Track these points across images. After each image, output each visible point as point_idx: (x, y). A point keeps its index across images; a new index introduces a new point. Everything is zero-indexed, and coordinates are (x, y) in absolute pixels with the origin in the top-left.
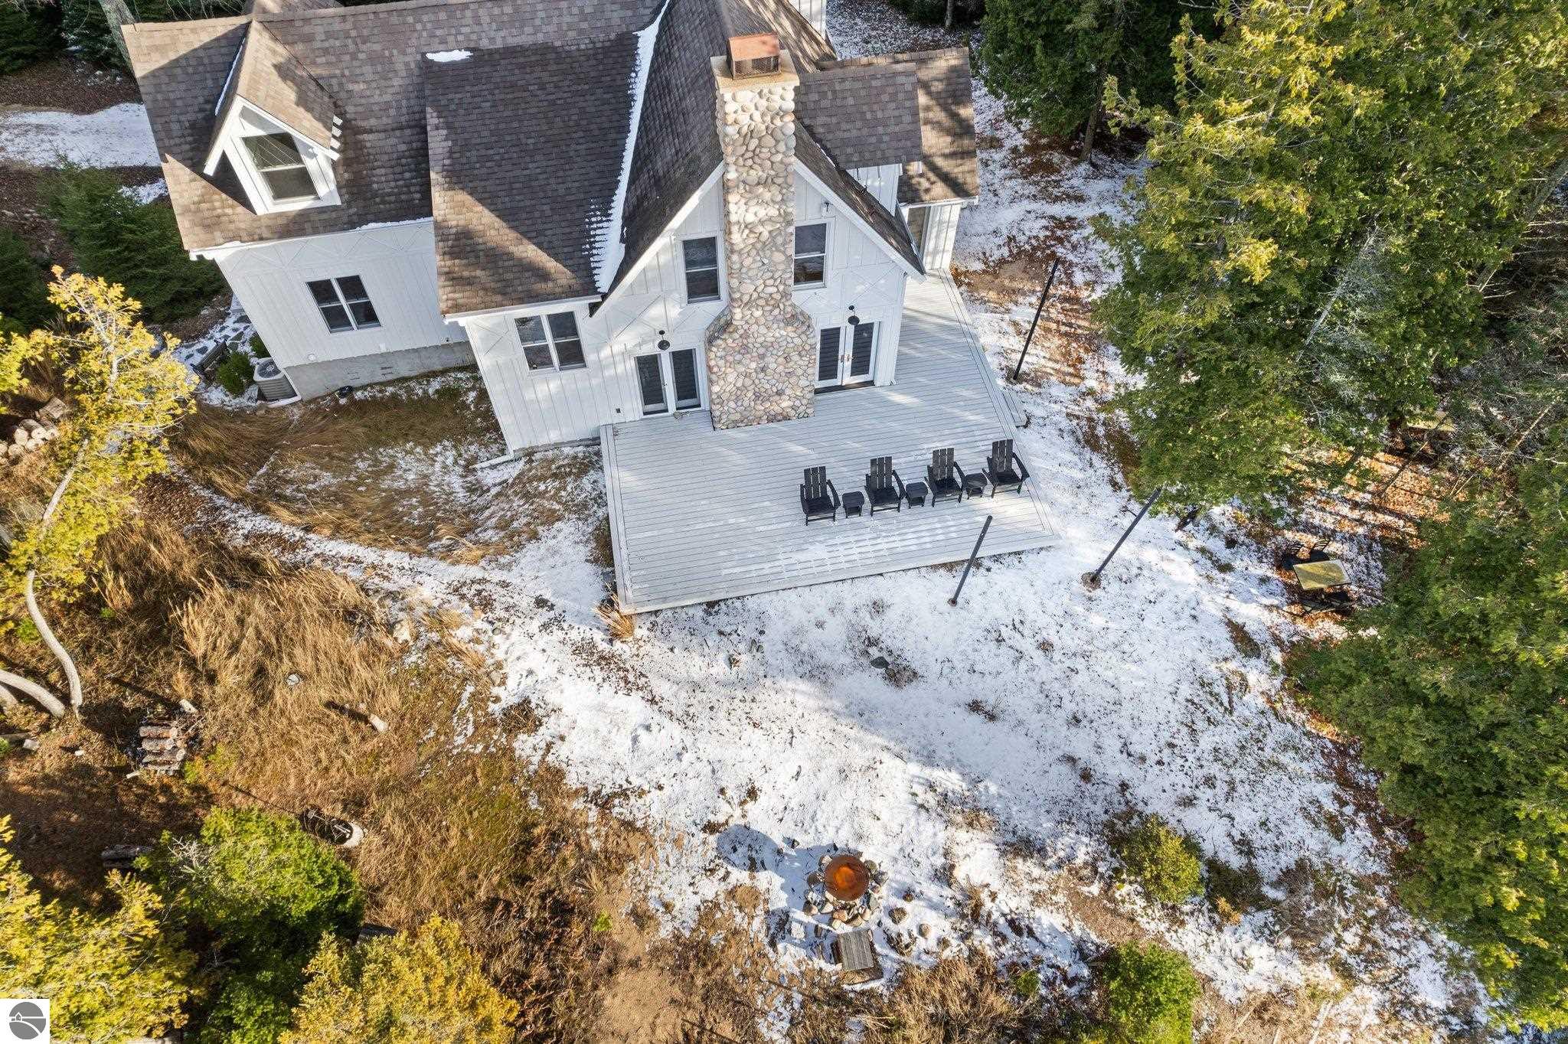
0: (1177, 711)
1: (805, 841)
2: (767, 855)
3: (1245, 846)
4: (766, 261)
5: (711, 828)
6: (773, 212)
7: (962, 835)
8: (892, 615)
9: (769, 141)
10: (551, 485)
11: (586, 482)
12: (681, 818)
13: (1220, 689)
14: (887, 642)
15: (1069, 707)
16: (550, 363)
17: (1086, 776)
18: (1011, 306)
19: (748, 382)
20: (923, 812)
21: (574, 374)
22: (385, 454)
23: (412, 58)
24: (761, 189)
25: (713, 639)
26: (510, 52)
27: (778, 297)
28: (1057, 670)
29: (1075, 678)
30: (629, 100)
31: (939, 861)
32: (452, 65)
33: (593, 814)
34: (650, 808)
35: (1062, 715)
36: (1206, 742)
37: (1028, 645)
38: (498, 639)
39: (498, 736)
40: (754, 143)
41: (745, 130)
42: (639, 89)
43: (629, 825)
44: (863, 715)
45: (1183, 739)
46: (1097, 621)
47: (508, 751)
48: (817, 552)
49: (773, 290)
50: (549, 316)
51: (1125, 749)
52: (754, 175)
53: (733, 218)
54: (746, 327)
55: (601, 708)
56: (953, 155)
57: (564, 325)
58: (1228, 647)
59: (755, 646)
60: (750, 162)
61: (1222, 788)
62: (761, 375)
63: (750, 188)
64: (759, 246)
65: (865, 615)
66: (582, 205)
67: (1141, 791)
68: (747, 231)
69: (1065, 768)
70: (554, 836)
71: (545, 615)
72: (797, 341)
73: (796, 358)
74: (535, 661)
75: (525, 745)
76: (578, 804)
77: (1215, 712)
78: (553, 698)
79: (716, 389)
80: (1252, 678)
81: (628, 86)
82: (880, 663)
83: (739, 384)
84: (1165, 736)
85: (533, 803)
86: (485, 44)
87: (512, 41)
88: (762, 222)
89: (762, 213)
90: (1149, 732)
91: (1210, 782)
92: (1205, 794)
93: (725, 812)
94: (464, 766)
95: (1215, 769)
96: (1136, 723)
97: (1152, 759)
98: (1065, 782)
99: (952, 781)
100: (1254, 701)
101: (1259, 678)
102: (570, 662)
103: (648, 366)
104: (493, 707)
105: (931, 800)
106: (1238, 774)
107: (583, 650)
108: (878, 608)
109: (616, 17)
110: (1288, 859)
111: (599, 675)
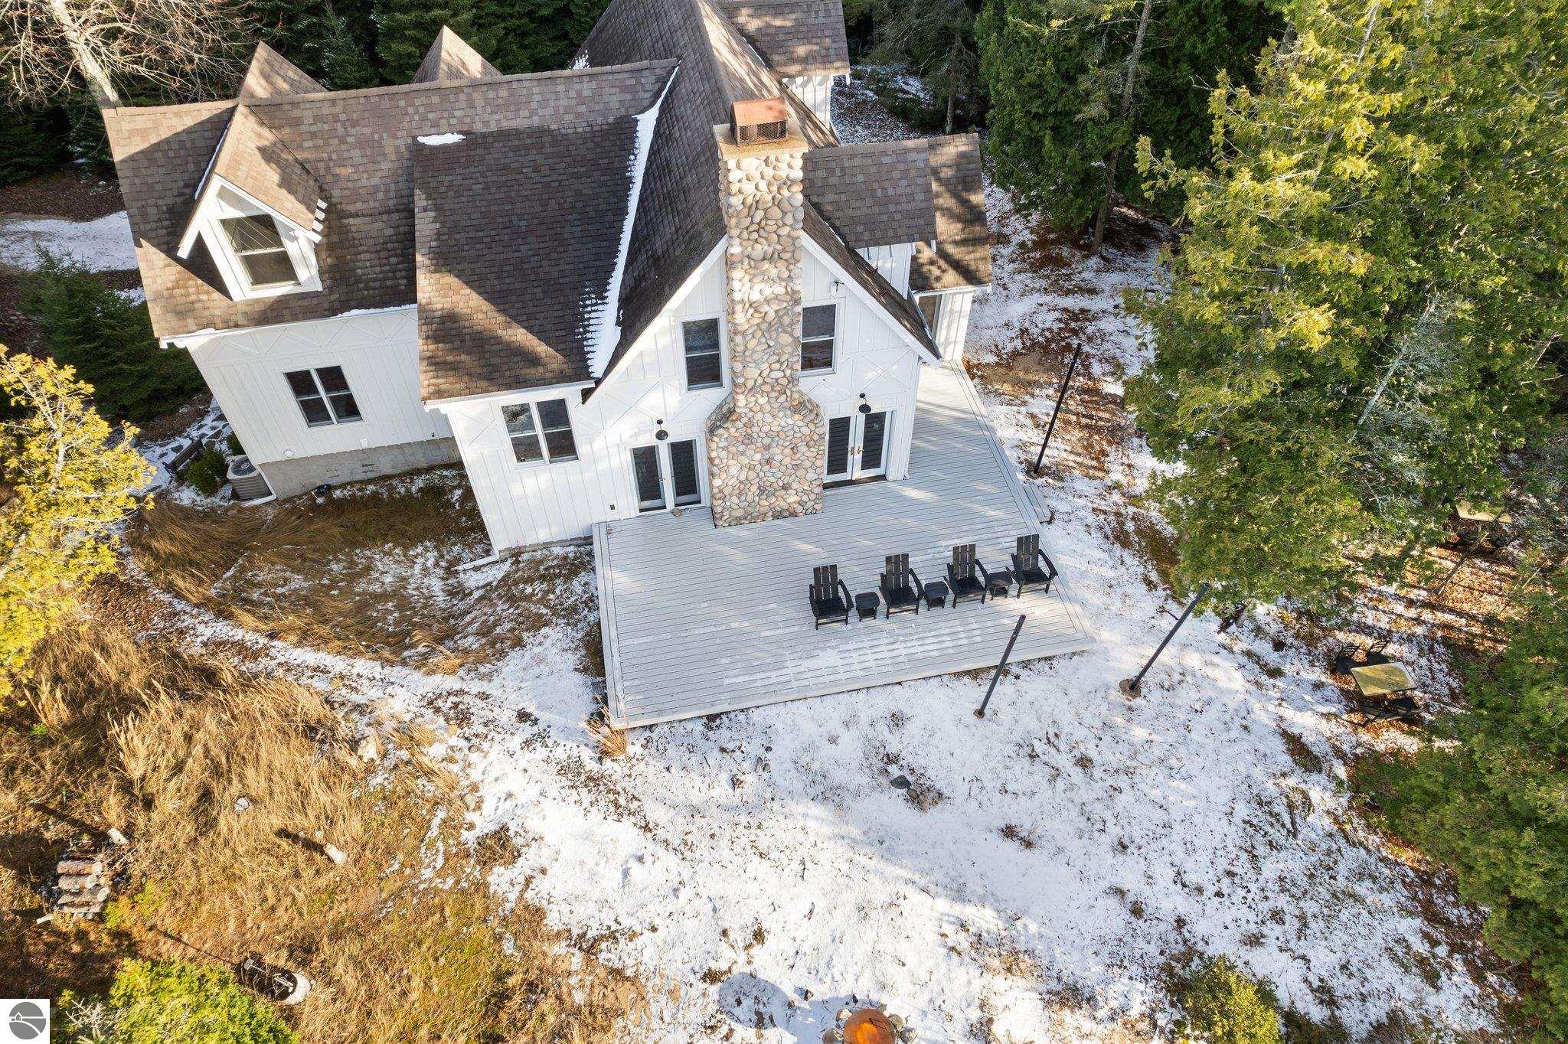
0: (1234, 834)
1: (819, 991)
2: (776, 1009)
3: (1325, 994)
4: (772, 343)
5: (711, 977)
6: (780, 290)
7: (1000, 982)
8: (912, 728)
9: (776, 213)
10: (539, 587)
11: (576, 585)
12: (678, 966)
13: (1281, 808)
14: (908, 759)
15: (1114, 831)
16: (539, 455)
17: (1137, 911)
18: (1027, 398)
19: (752, 475)
20: (954, 955)
21: (565, 466)
22: (361, 556)
23: (403, 142)
24: (766, 265)
25: (715, 756)
26: (503, 135)
27: (784, 382)
28: (1099, 790)
29: (1117, 796)
30: (630, 181)
31: (975, 1014)
32: (444, 148)
33: (577, 960)
34: (640, 954)
35: (1107, 840)
36: (1271, 869)
37: (1064, 761)
38: (474, 757)
39: (471, 869)
40: (759, 215)
41: (750, 201)
42: (638, 171)
43: (617, 973)
44: (883, 843)
45: (1243, 866)
46: (1139, 733)
47: (482, 887)
48: (829, 658)
49: (779, 374)
50: (539, 404)
51: (1179, 878)
52: (759, 250)
53: (737, 296)
54: (750, 414)
55: (588, 836)
56: (963, 242)
57: (555, 413)
58: (1285, 760)
59: (762, 764)
60: (755, 236)
61: (1292, 925)
62: (766, 468)
63: (754, 264)
64: (764, 326)
65: (882, 729)
66: (577, 288)
67: (1199, 928)
68: (751, 311)
69: (1113, 902)
70: (531, 987)
71: (527, 730)
72: (805, 430)
73: (803, 449)
74: (515, 782)
75: (502, 879)
76: (560, 948)
77: (1278, 835)
78: (534, 825)
79: (717, 482)
80: (1315, 795)
81: (626, 168)
82: (901, 783)
83: (742, 477)
84: (1223, 864)
85: (508, 947)
86: (479, 127)
87: (506, 125)
88: (767, 301)
89: (768, 291)
90: (1204, 859)
91: (1277, 916)
92: (1272, 930)
93: (726, 958)
94: (431, 905)
95: (1282, 901)
96: (1190, 848)
97: (1210, 890)
98: (1113, 918)
99: (985, 919)
100: (1318, 822)
101: (1320, 794)
102: (555, 784)
103: (645, 460)
104: (466, 836)
105: (963, 941)
106: (1310, 907)
107: (569, 769)
108: (897, 720)
109: (615, 101)
110: (1377, 1011)
111: (586, 798)
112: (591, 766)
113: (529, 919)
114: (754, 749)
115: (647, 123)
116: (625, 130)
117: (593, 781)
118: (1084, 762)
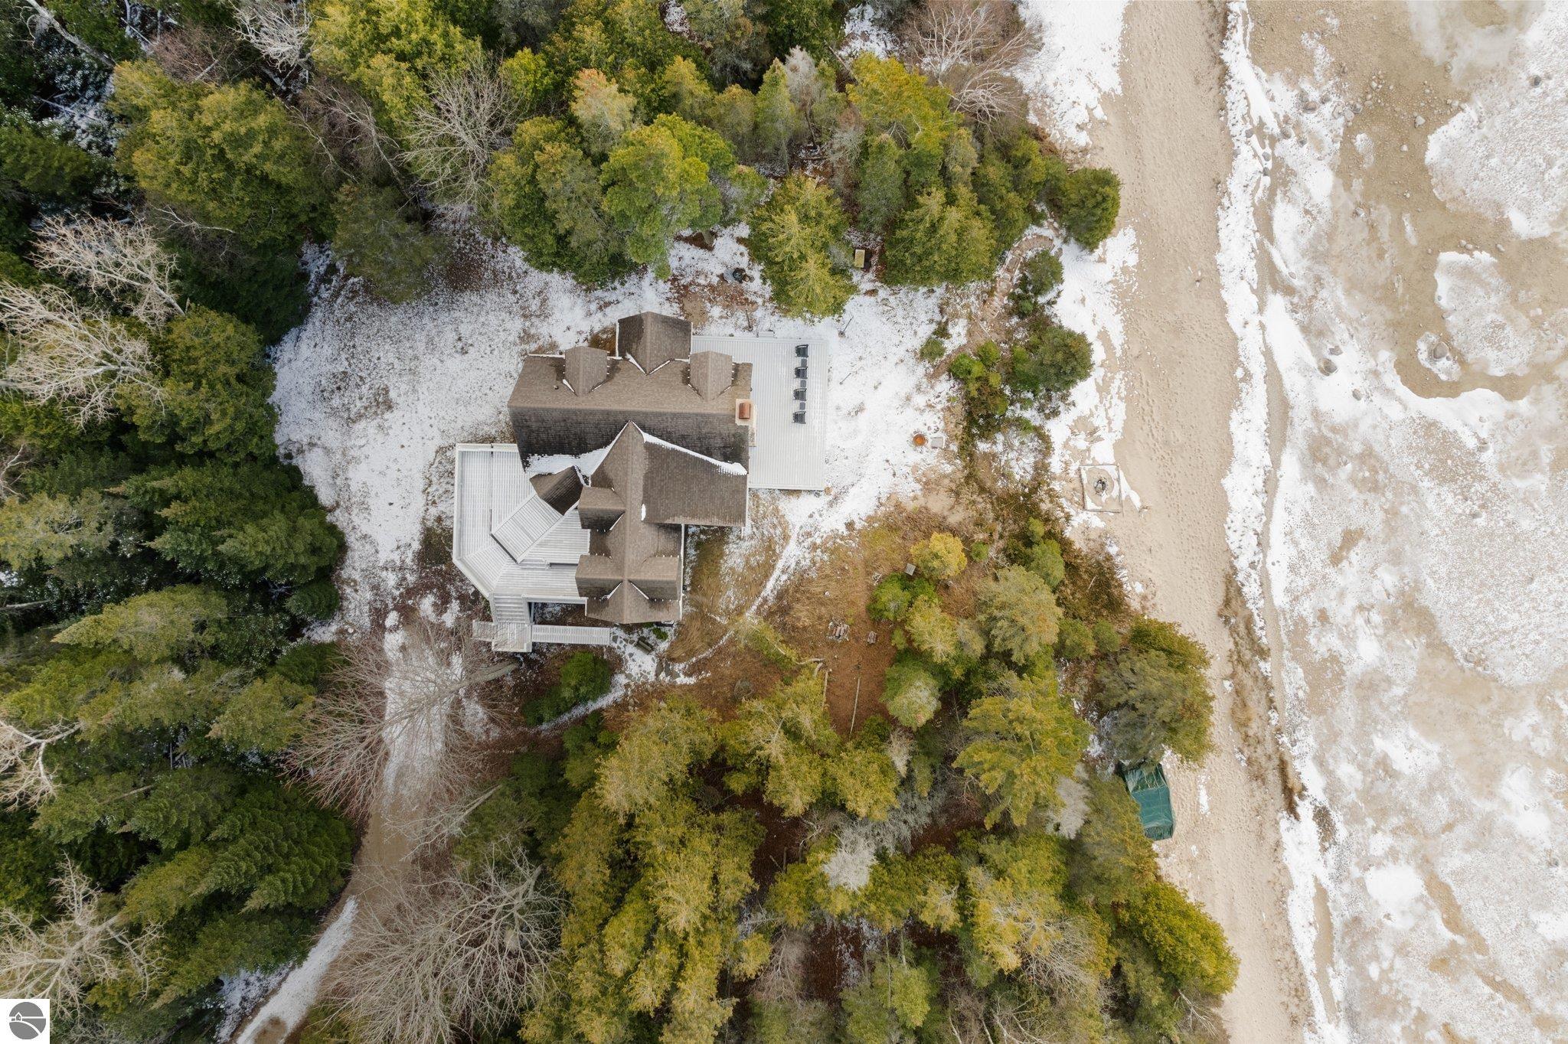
0: (889, 325)
1: (904, 449)
3: (931, 321)
5: (894, 475)
7: (912, 404)
8: (842, 405)
10: (761, 509)
12: (890, 483)
13: (886, 308)
14: (850, 409)
15: (881, 358)
17: (902, 361)
20: (904, 412)
23: (642, 526)
25: (837, 463)
26: (645, 490)
28: (869, 358)
29: (873, 354)
31: (918, 412)
32: (647, 512)
33: (883, 508)
34: (885, 491)
35: (883, 361)
36: (900, 320)
37: (860, 364)
38: (822, 530)
39: (854, 534)
42: (669, 445)
43: (888, 498)
44: (871, 422)
45: (898, 327)
46: (856, 339)
47: (860, 531)
48: (815, 423)
51: (897, 346)
55: (852, 501)
58: (872, 299)
59: (844, 450)
61: (914, 321)
65: (840, 413)
67: (909, 347)
69: (899, 367)
70: (887, 520)
71: (816, 516)
74: (833, 520)
75: (859, 526)
76: (879, 512)
77: (893, 313)
78: (845, 515)
80: (884, 296)
82: (856, 413)
84: (896, 332)
85: (877, 525)
87: (642, 489)
90: (893, 337)
91: (911, 324)
92: (914, 327)
95: (908, 320)
96: (890, 339)
97: (901, 339)
98: (902, 368)
99: (896, 402)
100: (891, 299)
101: (883, 293)
102: (835, 509)
104: (845, 533)
105: (901, 410)
106: (911, 313)
107: (831, 504)
108: (838, 408)
109: (640, 448)
110: (937, 310)
111: (841, 500)
112: (831, 498)
113: (870, 519)
114: (838, 451)
115: (648, 438)
116: (649, 447)
117: (836, 498)
118: (861, 358)
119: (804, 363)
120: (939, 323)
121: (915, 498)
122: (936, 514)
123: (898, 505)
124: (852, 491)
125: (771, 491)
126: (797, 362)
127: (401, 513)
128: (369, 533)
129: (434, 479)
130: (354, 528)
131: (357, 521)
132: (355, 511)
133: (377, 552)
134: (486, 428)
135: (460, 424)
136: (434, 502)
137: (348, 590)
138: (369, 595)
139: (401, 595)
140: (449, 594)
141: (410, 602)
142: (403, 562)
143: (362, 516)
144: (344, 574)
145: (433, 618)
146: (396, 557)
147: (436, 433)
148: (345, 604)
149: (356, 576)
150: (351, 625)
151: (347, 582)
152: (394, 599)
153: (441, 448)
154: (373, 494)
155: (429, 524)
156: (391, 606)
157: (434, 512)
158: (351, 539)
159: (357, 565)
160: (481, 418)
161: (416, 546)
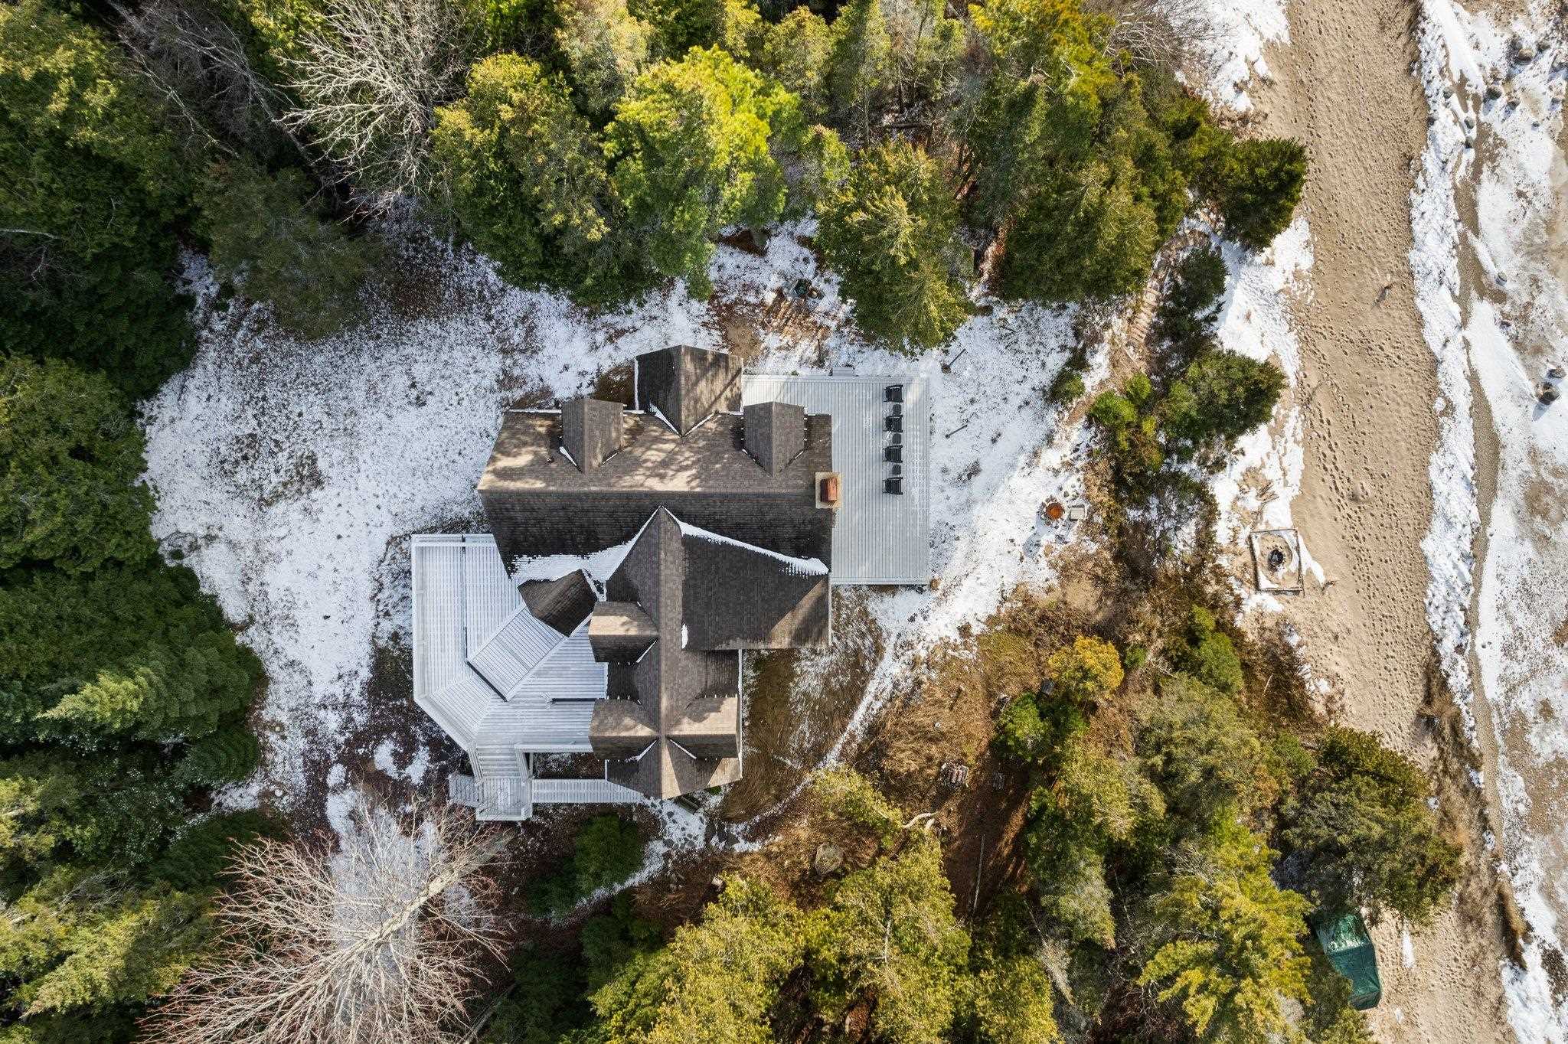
0: (1009, 355)
1: (1033, 524)
2: (1035, 539)
3: (1063, 348)
5: (1022, 559)
7: (1042, 461)
8: (949, 466)
12: (1016, 569)
13: (1004, 332)
14: (961, 471)
15: (999, 400)
17: (1027, 403)
20: (1031, 474)
23: (682, 656)
25: (945, 546)
26: (686, 605)
28: (983, 400)
29: (989, 393)
30: (724, 544)
31: (1051, 473)
32: (690, 635)
33: (1008, 604)
34: (1010, 582)
35: (1002, 404)
36: (1024, 348)
37: (971, 409)
38: (928, 639)
39: (971, 640)
43: (1014, 591)
44: (991, 489)
45: (1020, 357)
46: (966, 374)
47: (978, 637)
48: (915, 491)
51: (1020, 383)
55: (967, 597)
58: (986, 319)
59: (952, 528)
61: (1041, 348)
65: (947, 477)
66: (782, 575)
67: (1036, 383)
69: (1023, 411)
70: (1014, 620)
71: (919, 619)
74: (941, 623)
75: (976, 630)
76: (1003, 610)
77: (1013, 338)
78: (959, 617)
80: (1001, 315)
81: (716, 544)
82: (969, 476)
84: (1018, 364)
85: (999, 628)
86: (680, 617)
87: (680, 603)
90: (1015, 370)
91: (1038, 352)
92: (1042, 356)
93: (1018, 550)
94: (983, 654)
95: (1034, 348)
96: (1010, 374)
97: (1024, 373)
98: (1027, 412)
99: (1022, 459)
100: (1011, 319)
101: (1001, 312)
102: (944, 607)
104: (959, 641)
105: (1027, 470)
106: (1037, 339)
107: (939, 601)
108: (945, 471)
109: (676, 545)
110: (1070, 333)
111: (951, 596)
112: (938, 594)
113: (992, 621)
114: (945, 530)
115: (687, 529)
116: (689, 542)
117: (945, 594)
118: (972, 401)
119: (897, 410)
120: (1074, 350)
121: (1049, 590)
122: (1077, 610)
123: (1027, 600)
124: (967, 583)
125: (857, 588)
126: (887, 409)
127: (341, 629)
128: (298, 658)
129: (386, 581)
130: (276, 652)
131: (279, 641)
132: (276, 628)
133: (310, 683)
134: (456, 509)
135: (418, 503)
136: (387, 614)
137: (273, 738)
138: (302, 744)
139: (347, 742)
140: (415, 740)
141: (361, 751)
142: (348, 696)
143: (286, 635)
144: (267, 715)
145: (392, 772)
146: (338, 690)
147: (388, 520)
148: (269, 756)
149: (284, 718)
150: (280, 785)
151: (273, 725)
152: (338, 748)
153: (394, 538)
154: (300, 603)
155: (381, 643)
156: (333, 757)
157: (387, 626)
158: (273, 668)
159: (282, 702)
160: (449, 494)
161: (365, 674)
